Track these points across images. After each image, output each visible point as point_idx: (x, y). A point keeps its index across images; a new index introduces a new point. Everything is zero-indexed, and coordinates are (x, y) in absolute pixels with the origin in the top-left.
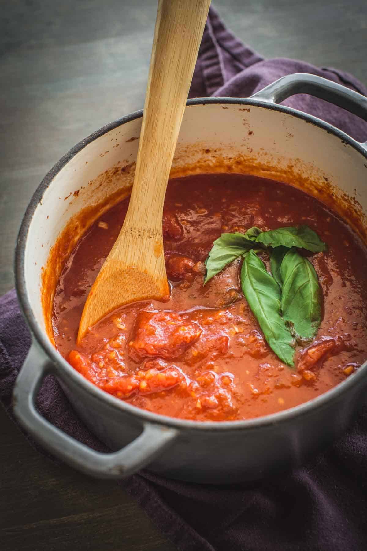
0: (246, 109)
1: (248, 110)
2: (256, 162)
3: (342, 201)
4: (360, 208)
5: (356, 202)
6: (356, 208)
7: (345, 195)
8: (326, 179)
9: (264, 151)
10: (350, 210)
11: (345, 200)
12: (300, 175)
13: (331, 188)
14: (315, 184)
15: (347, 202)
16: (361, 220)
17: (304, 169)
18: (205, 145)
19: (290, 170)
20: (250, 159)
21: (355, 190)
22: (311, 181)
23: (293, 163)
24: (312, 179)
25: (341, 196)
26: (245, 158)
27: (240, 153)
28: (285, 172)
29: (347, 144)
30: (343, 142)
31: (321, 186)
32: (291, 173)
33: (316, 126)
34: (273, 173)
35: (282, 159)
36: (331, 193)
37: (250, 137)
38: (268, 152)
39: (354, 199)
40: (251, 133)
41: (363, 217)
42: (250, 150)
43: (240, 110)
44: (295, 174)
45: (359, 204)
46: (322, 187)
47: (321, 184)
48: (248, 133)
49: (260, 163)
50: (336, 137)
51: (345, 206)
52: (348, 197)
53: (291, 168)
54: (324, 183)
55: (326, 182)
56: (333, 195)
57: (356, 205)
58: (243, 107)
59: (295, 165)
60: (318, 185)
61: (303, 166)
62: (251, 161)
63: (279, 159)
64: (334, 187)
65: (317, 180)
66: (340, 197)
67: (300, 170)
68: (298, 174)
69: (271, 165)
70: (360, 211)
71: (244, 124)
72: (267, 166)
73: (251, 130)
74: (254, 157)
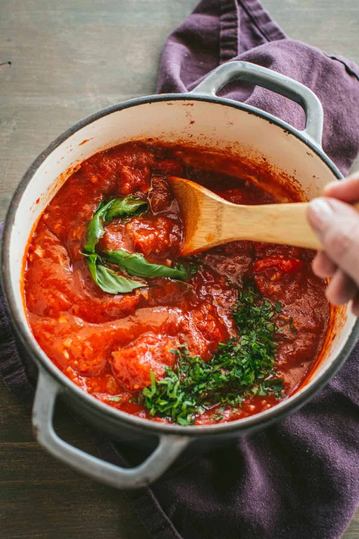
0: (190, 104)
1: (192, 105)
2: (194, 144)
3: (280, 177)
4: (299, 186)
5: (295, 180)
6: (294, 185)
7: (284, 173)
8: (265, 159)
9: (204, 136)
10: (287, 185)
11: (284, 178)
12: (238, 155)
13: (269, 167)
14: (252, 162)
15: (286, 179)
16: (300, 195)
17: (242, 150)
18: (148, 135)
19: (228, 150)
20: (190, 142)
21: (295, 171)
22: (248, 160)
23: (232, 145)
24: (250, 158)
25: (280, 174)
26: (185, 142)
27: (180, 138)
28: (223, 152)
29: (289, 133)
30: (285, 132)
31: (258, 164)
32: (229, 153)
33: (259, 118)
34: (210, 152)
35: (221, 142)
36: (269, 171)
37: (191, 125)
38: (207, 136)
39: (293, 178)
40: (192, 123)
41: (302, 193)
42: (190, 136)
43: (184, 105)
44: (233, 153)
45: (298, 182)
46: (260, 165)
47: (259, 163)
48: (190, 122)
49: (198, 145)
50: (278, 128)
51: (282, 182)
52: (287, 175)
53: (229, 149)
54: (261, 162)
55: (264, 161)
56: (270, 172)
57: (295, 182)
58: (187, 102)
59: (234, 146)
60: (256, 163)
61: (241, 148)
62: (190, 144)
63: (218, 142)
64: (272, 166)
65: (254, 159)
66: (278, 175)
67: (238, 151)
68: (236, 153)
69: (209, 147)
70: (299, 188)
71: (187, 116)
72: (206, 147)
73: (193, 120)
74: (194, 141)
